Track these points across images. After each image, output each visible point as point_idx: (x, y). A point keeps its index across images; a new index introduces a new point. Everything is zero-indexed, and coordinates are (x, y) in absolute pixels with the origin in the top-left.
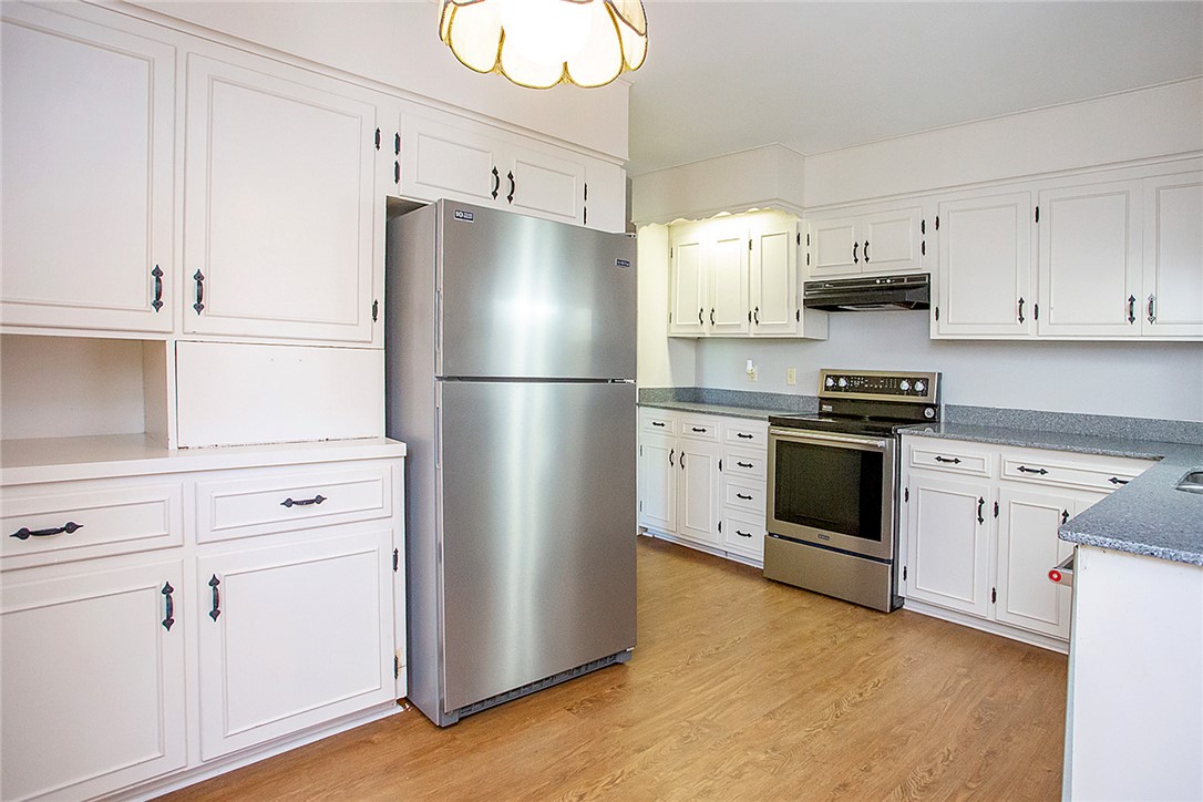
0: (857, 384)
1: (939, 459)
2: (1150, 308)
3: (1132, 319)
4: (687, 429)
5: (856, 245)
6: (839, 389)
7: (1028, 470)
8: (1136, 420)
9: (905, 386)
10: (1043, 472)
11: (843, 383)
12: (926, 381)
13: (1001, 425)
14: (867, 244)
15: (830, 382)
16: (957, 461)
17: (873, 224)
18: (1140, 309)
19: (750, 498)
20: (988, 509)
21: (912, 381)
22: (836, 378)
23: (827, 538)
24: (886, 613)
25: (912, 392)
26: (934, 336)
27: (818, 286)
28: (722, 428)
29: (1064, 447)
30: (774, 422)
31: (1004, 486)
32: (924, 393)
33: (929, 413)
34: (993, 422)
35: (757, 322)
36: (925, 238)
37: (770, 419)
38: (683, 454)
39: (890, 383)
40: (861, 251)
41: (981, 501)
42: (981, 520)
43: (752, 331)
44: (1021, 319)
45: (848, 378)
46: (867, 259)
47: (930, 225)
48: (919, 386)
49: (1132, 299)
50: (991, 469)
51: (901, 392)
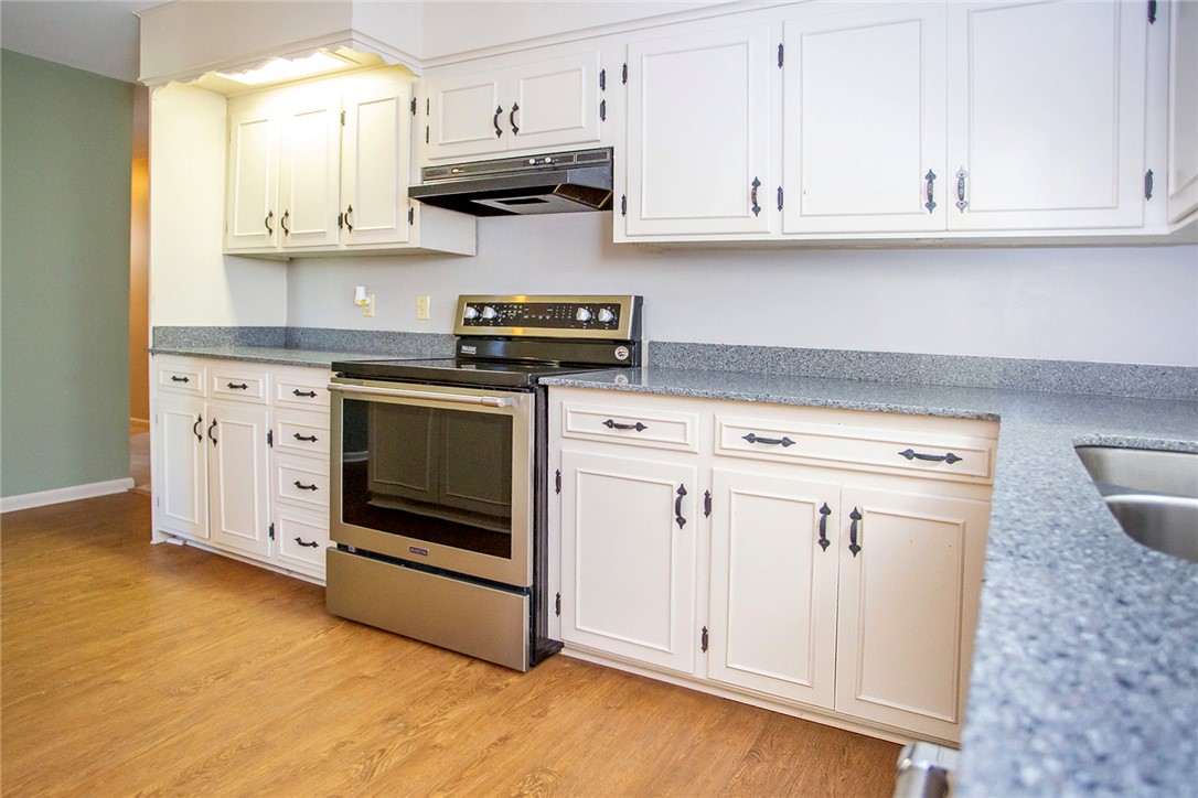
0: (512, 314)
1: (610, 424)
2: (960, 187)
3: (931, 205)
4: (219, 386)
5: (499, 111)
6: (486, 323)
7: (760, 440)
8: (933, 358)
9: (583, 315)
10: (786, 442)
11: (489, 313)
12: (615, 308)
13: (733, 368)
14: (516, 108)
15: (471, 313)
16: (640, 427)
17: (524, 79)
18: (944, 191)
19: (314, 488)
20: (692, 506)
21: (594, 308)
22: (480, 307)
23: (423, 553)
24: (521, 672)
25: (594, 323)
26: (619, 237)
27: (442, 173)
28: (272, 383)
29: (822, 401)
30: (345, 371)
31: (721, 467)
32: (613, 325)
33: (622, 353)
34: (721, 364)
35: (350, 227)
36: (606, 95)
37: (335, 366)
38: (215, 423)
39: (562, 313)
40: (505, 119)
41: (682, 491)
42: (681, 521)
43: (342, 241)
44: (756, 210)
45: (499, 307)
46: (516, 130)
47: (614, 77)
48: (605, 316)
49: (931, 177)
50: (697, 437)
51: (579, 325)
